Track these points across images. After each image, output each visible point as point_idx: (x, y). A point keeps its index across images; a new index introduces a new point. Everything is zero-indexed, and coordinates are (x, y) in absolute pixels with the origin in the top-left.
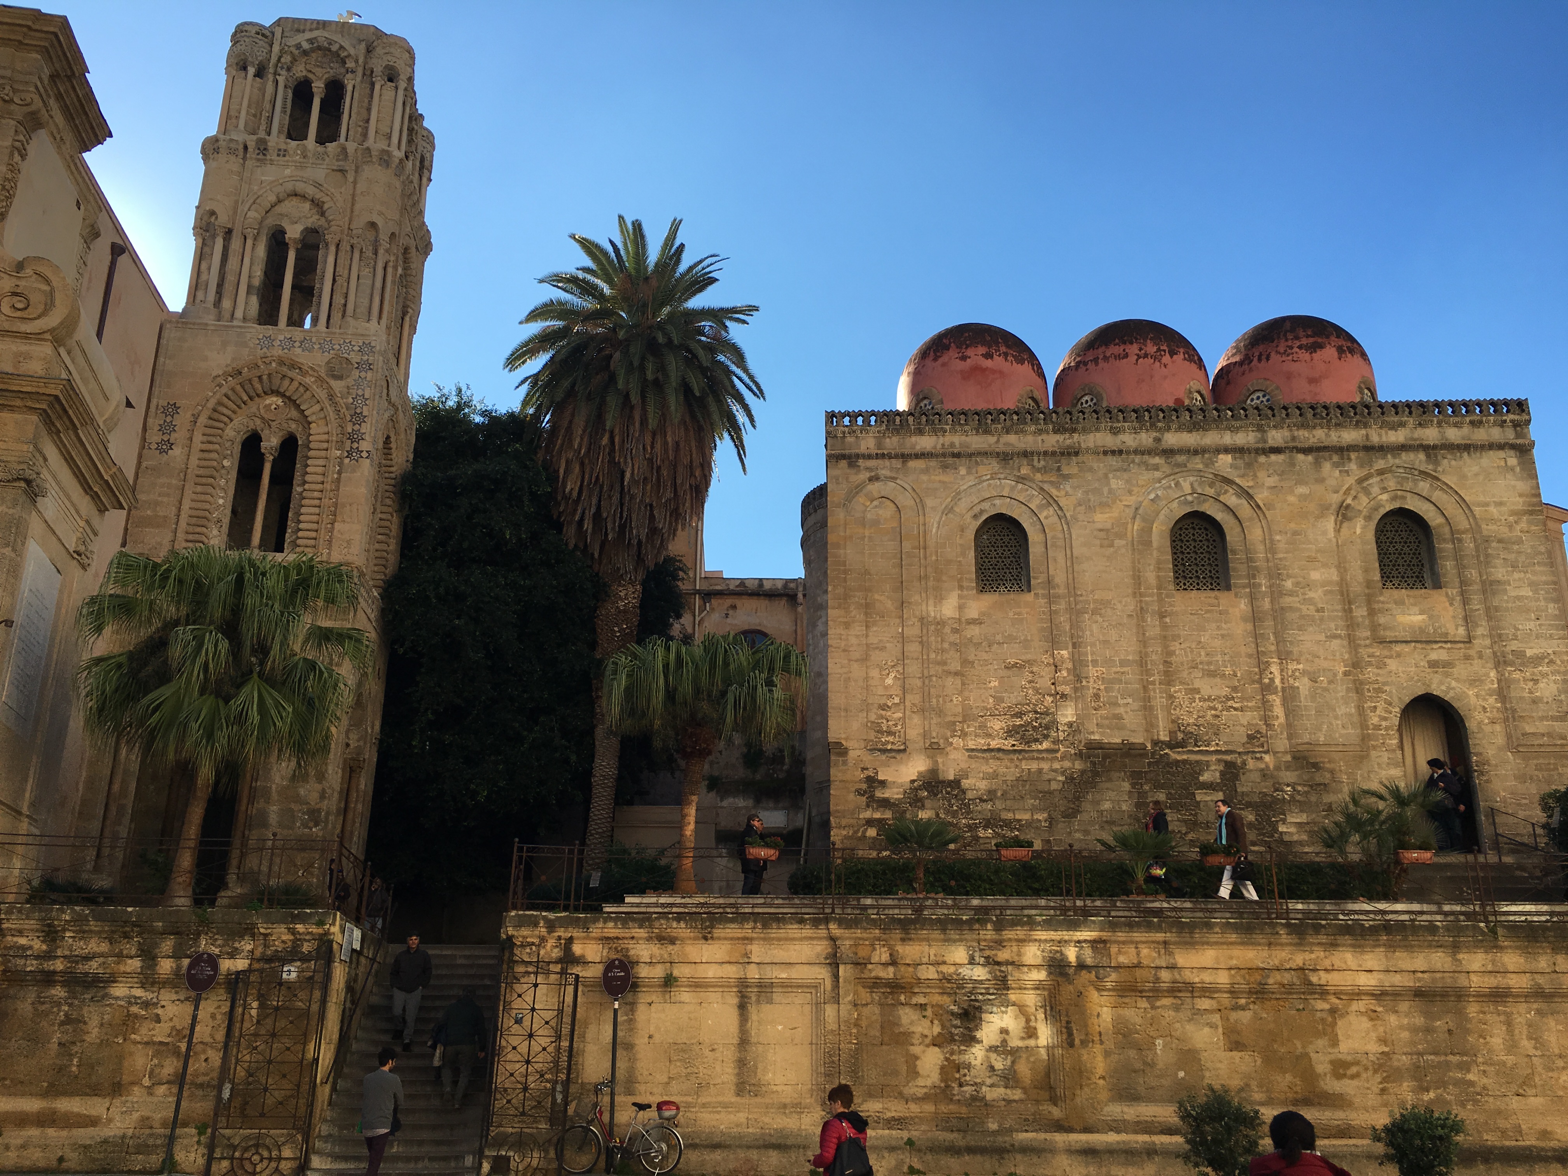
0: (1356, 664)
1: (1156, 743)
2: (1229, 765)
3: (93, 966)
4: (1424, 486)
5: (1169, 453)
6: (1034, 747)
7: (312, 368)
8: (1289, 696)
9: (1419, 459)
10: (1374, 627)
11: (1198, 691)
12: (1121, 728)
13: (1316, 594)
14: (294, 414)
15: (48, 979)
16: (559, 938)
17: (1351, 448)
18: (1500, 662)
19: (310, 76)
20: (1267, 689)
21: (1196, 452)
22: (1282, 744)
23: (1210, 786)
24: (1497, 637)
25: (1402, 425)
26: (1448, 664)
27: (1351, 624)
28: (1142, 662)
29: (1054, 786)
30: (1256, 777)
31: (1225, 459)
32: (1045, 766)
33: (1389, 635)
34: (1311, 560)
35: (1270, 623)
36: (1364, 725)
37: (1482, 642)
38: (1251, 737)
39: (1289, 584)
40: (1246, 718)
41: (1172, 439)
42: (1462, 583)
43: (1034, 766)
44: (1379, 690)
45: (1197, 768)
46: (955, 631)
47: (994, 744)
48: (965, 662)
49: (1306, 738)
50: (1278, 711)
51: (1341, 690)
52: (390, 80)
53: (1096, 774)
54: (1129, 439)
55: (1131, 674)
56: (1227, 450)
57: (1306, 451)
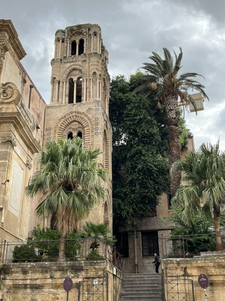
3: (38, 282)
7: (83, 113)
14: (80, 126)
15: (25, 286)
16: (182, 267)
19: (75, 39)
52: (95, 35)
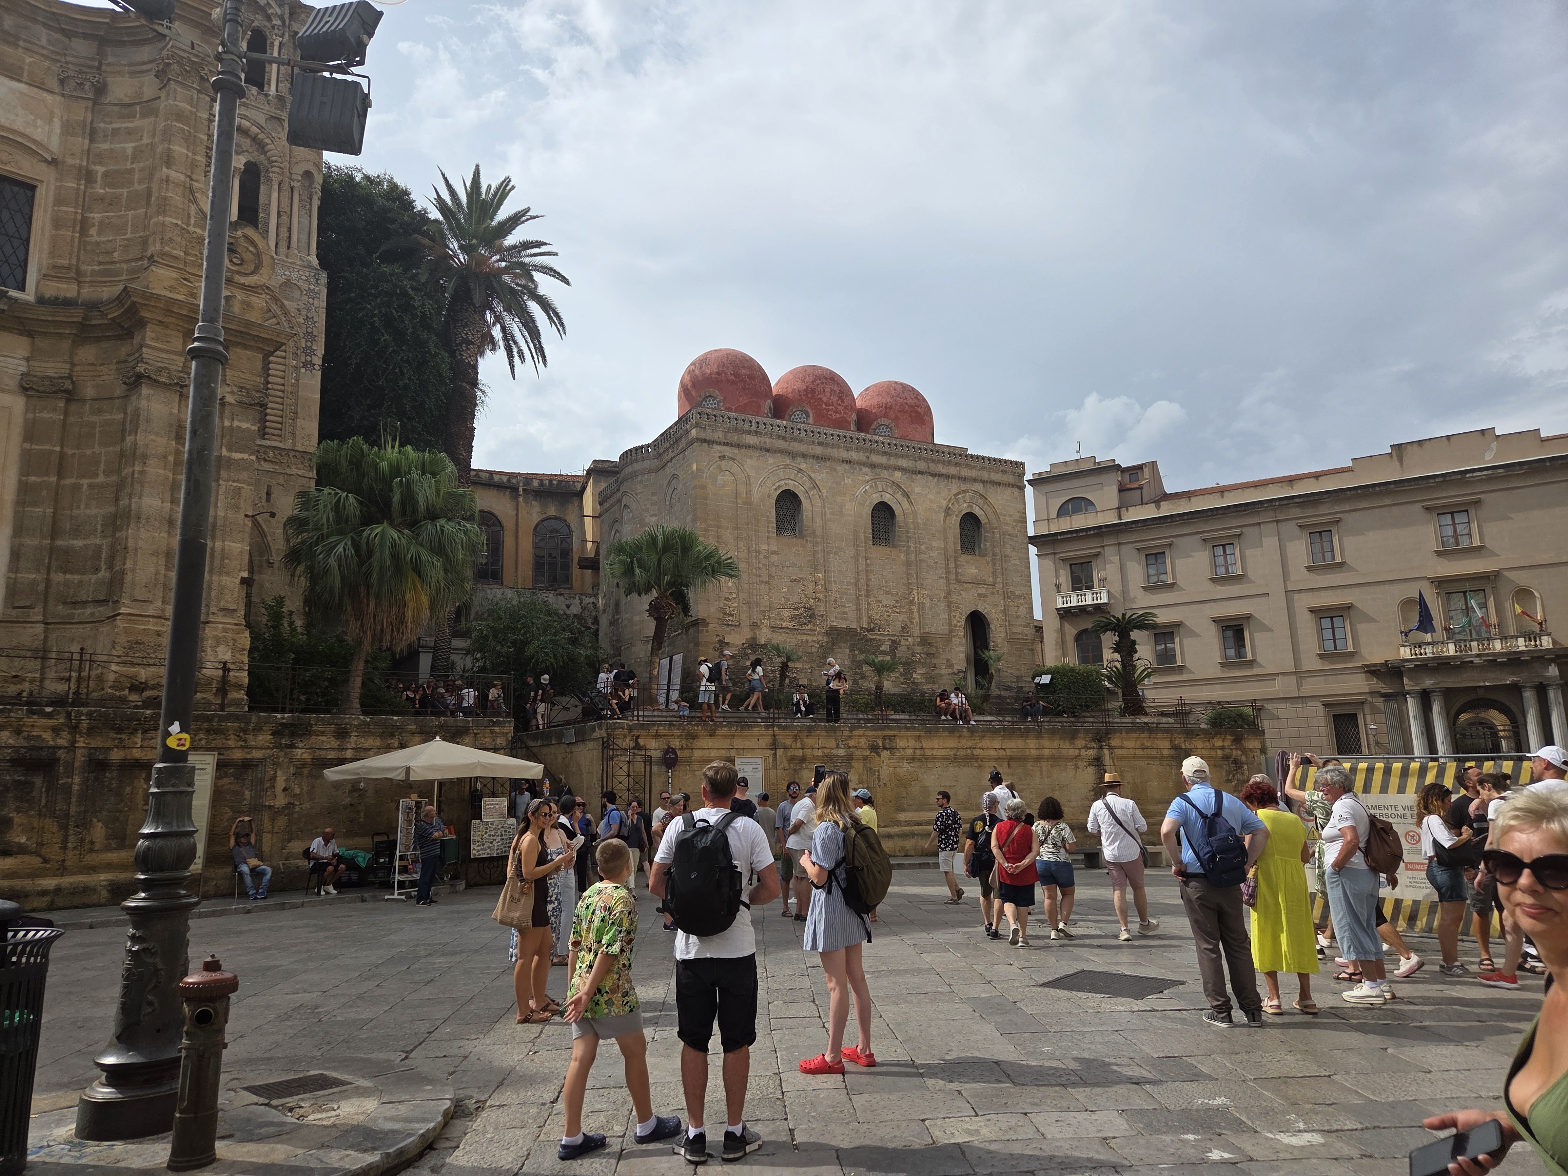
0: (949, 593)
1: (861, 628)
2: (894, 642)
4: (981, 501)
5: (873, 466)
6: (804, 627)
8: (921, 606)
9: (979, 487)
10: (957, 574)
11: (880, 601)
12: (846, 619)
13: (934, 554)
17: (953, 477)
18: (1006, 596)
20: (912, 602)
21: (887, 468)
22: (917, 632)
23: (885, 653)
24: (1005, 584)
25: (975, 467)
26: (985, 596)
27: (948, 572)
28: (856, 584)
29: (814, 650)
30: (904, 649)
31: (898, 474)
32: (810, 638)
33: (963, 579)
34: (934, 535)
35: (914, 568)
36: (950, 625)
37: (999, 586)
38: (903, 628)
39: (923, 547)
40: (901, 617)
41: (875, 459)
42: (994, 555)
43: (804, 638)
44: (958, 607)
45: (880, 643)
46: (765, 557)
47: (784, 624)
48: (770, 576)
49: (927, 630)
50: (916, 615)
51: (943, 606)
53: (834, 644)
54: (854, 455)
55: (852, 590)
56: (900, 469)
57: (934, 475)
